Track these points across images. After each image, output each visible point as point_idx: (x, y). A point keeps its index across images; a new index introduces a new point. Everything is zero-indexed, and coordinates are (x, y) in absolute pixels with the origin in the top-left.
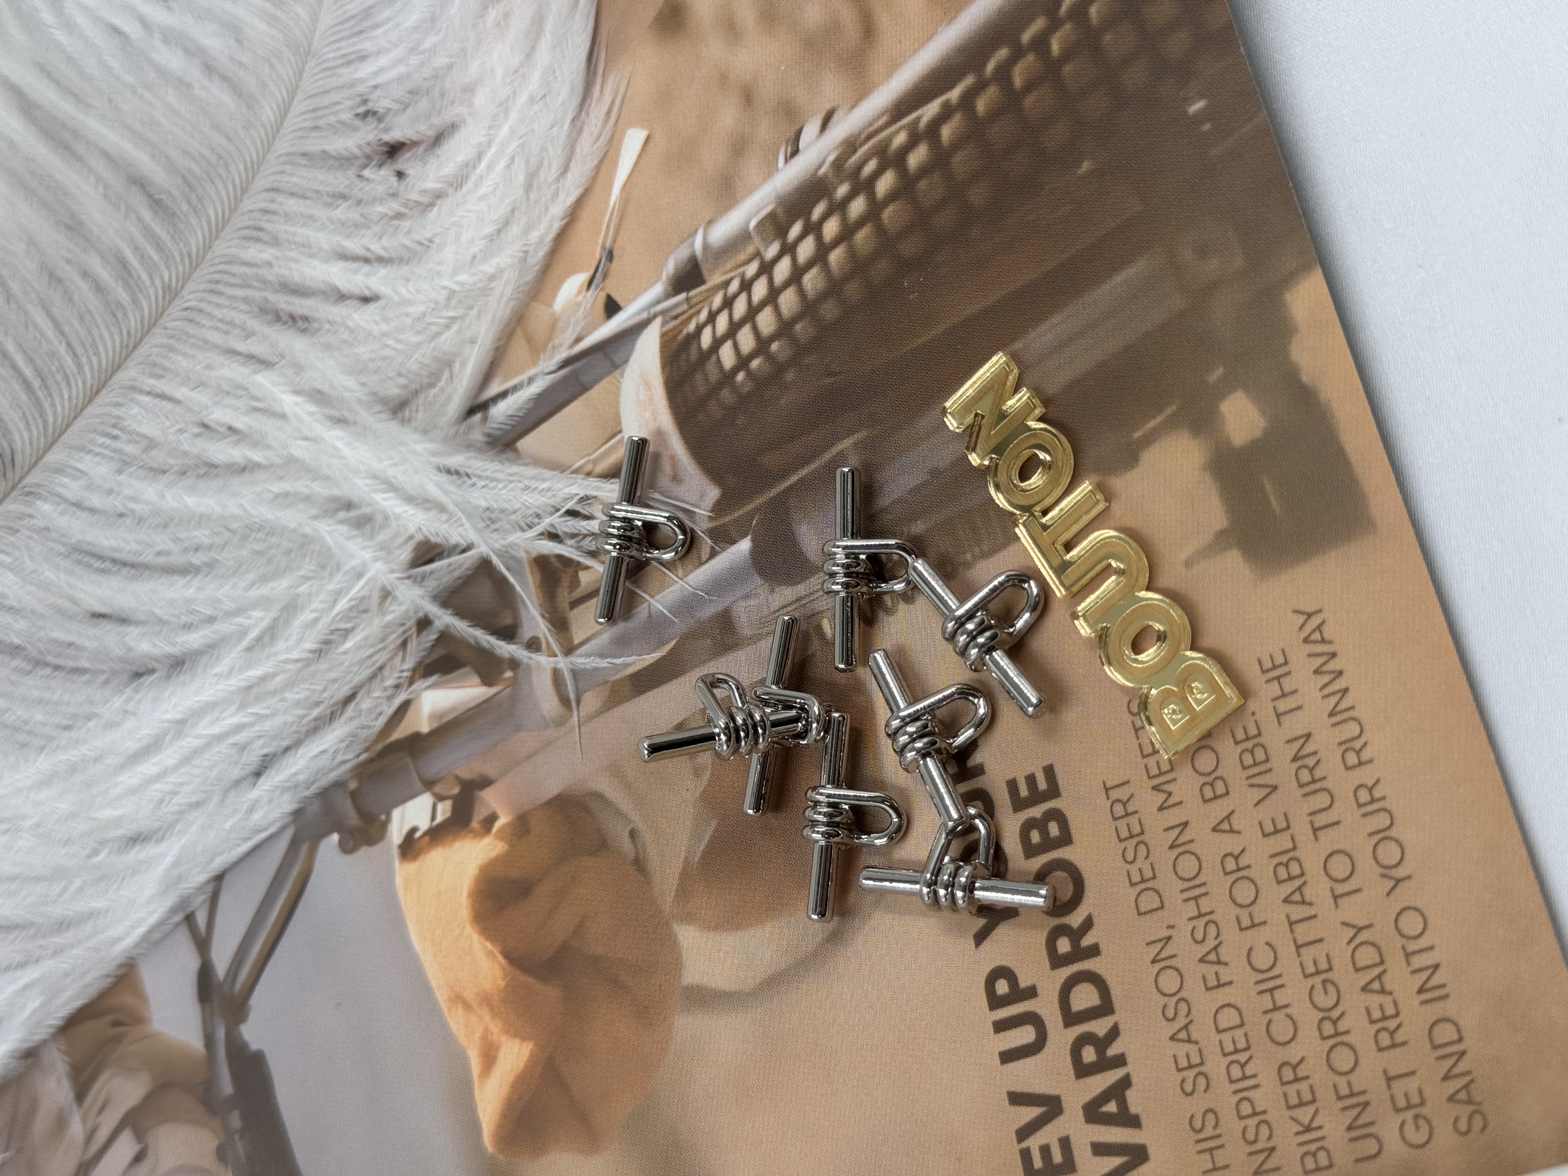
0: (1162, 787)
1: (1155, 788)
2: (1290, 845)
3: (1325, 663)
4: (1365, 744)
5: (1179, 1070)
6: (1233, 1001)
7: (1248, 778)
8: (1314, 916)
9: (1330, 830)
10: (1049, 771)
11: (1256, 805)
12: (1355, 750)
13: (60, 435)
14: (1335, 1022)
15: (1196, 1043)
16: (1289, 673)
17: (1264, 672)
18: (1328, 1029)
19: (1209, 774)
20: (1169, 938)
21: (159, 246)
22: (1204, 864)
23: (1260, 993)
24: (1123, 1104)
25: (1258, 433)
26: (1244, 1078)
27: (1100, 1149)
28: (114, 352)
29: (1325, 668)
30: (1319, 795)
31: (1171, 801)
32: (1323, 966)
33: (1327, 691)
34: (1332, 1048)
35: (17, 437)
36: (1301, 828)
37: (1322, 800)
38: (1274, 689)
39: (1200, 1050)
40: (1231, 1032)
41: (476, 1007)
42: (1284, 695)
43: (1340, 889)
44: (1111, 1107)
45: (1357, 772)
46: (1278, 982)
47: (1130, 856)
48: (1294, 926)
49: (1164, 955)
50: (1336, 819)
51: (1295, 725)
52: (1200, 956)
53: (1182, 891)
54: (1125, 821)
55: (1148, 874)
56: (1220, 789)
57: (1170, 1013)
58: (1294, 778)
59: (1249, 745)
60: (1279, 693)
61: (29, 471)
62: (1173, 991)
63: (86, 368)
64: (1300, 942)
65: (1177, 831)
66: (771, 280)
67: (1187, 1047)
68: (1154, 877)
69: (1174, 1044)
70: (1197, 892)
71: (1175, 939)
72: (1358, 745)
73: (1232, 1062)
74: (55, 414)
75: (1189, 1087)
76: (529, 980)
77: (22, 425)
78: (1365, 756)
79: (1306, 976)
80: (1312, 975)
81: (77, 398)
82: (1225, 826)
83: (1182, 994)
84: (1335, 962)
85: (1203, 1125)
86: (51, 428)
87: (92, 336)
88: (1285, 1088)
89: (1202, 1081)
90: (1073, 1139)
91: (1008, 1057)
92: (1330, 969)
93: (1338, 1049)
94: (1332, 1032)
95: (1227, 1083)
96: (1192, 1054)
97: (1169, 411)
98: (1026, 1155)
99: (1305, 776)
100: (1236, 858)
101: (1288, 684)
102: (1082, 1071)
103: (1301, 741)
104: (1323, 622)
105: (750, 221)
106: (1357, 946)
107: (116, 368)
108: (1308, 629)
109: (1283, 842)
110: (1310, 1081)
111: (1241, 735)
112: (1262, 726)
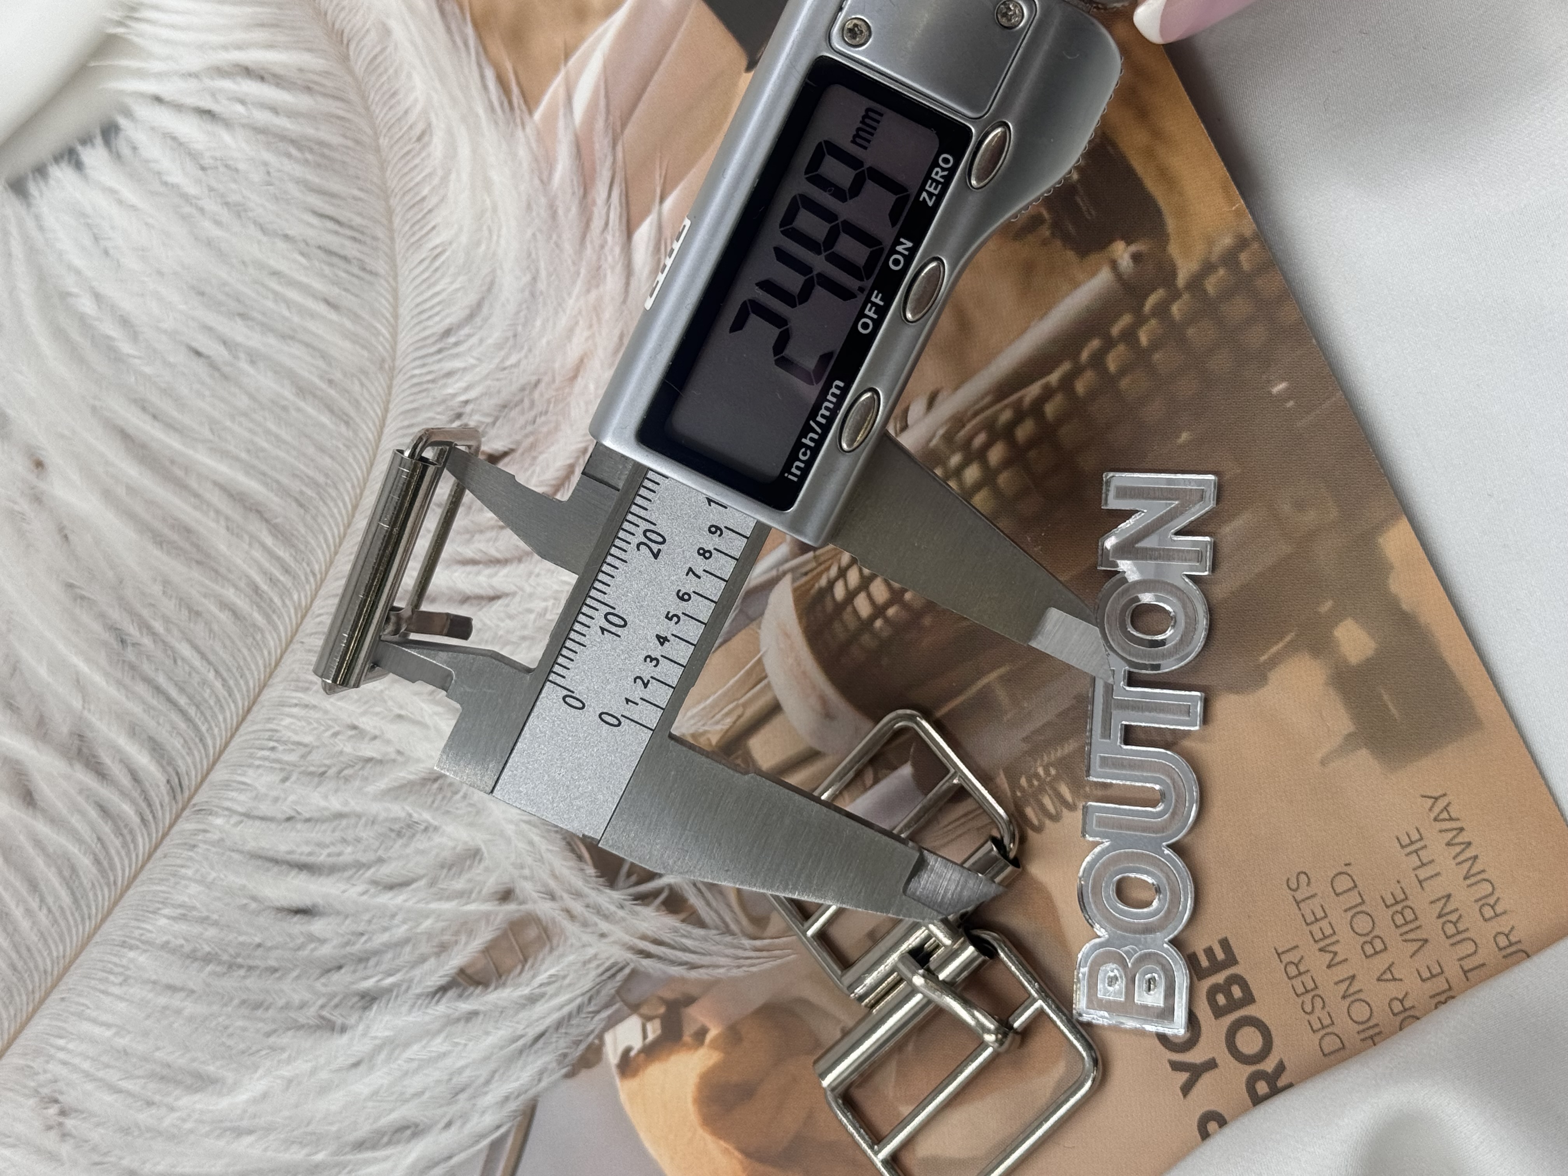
1: (1321, 950)
2: (1446, 986)
4: (1498, 899)
9: (1477, 970)
10: (1225, 944)
13: (221, 754)
19: (1367, 934)
21: (284, 568)
25: (1370, 653)
28: (259, 673)
30: (1465, 944)
31: (1338, 959)
33: (1459, 859)
35: (182, 764)
36: (1453, 972)
37: (1468, 947)
38: (1414, 861)
42: (1422, 865)
45: (1493, 923)
47: (1308, 1008)
50: (1481, 961)
53: (1359, 1031)
54: (1299, 979)
55: (1327, 1022)
56: (1379, 946)
59: (1399, 907)
61: (196, 792)
63: (236, 692)
68: (1333, 1024)
70: (1373, 1030)
72: (1491, 901)
74: (212, 738)
77: (183, 751)
81: (232, 721)
82: (1388, 976)
86: (211, 750)
87: (234, 658)
99: (1450, 929)
100: (1402, 1001)
101: (1425, 855)
104: (1449, 805)
108: (1436, 810)
109: (1440, 984)
111: (1390, 900)
112: (1408, 892)
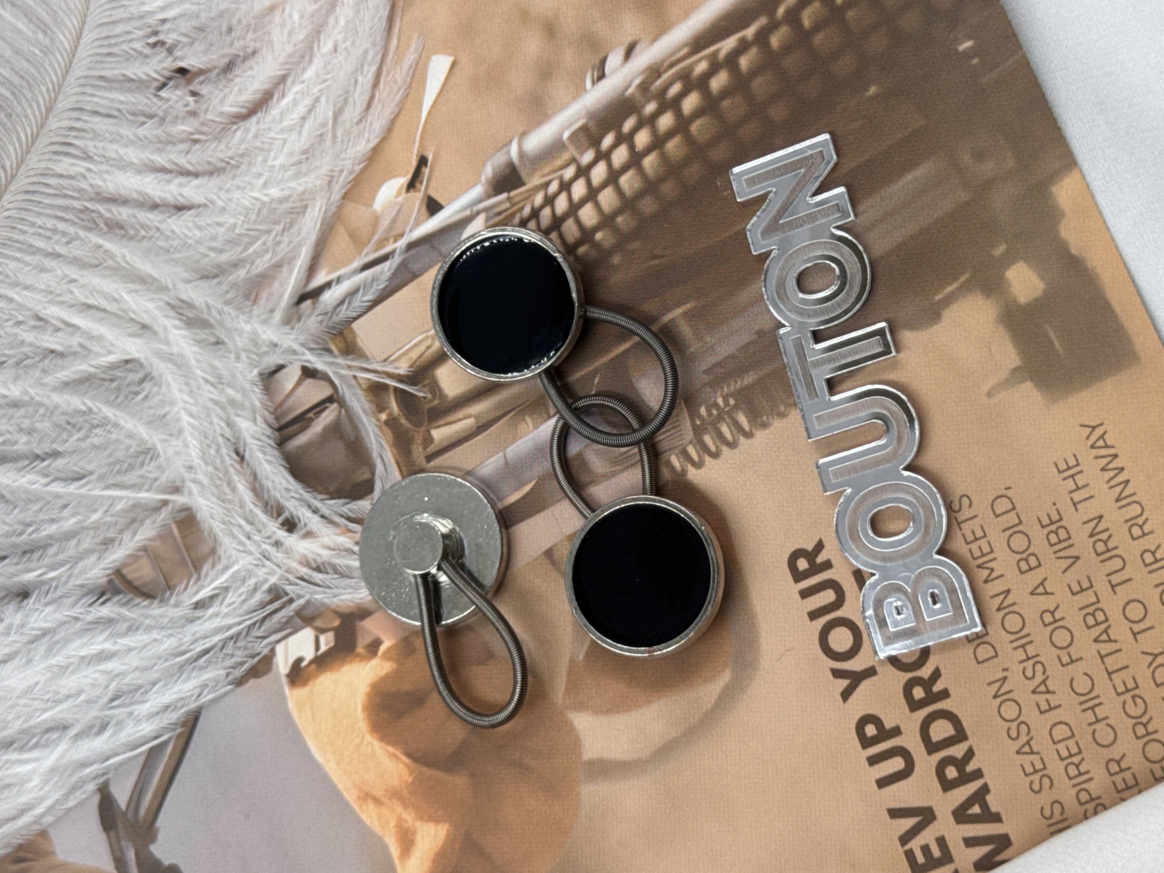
0: (986, 565)
2: (1094, 599)
3: (1109, 463)
4: (1147, 520)
5: (1026, 775)
6: (1063, 720)
7: (1055, 552)
8: (1120, 650)
9: (1124, 585)
11: (1064, 572)
12: (1138, 525)
14: (1145, 725)
15: (1038, 753)
16: (1081, 472)
17: (1060, 472)
18: (1140, 730)
19: (1023, 552)
20: (1005, 678)
22: (1027, 620)
23: (1084, 710)
24: (984, 806)
25: (1039, 293)
26: (1080, 774)
27: (970, 842)
29: (1110, 466)
31: (994, 575)
32: (1131, 685)
33: (1112, 483)
34: (1146, 744)
36: (1102, 587)
37: (1117, 563)
38: (1070, 484)
39: (1042, 759)
40: (1065, 742)
41: (387, 801)
42: (1078, 488)
43: (1137, 628)
44: (976, 809)
46: (1097, 701)
48: (1105, 659)
49: (1002, 691)
50: (1127, 577)
51: (1089, 510)
52: (1032, 689)
53: (1011, 642)
56: (1033, 562)
57: (1014, 734)
58: (1092, 550)
59: (1053, 527)
60: (1074, 487)
62: (1014, 717)
64: (1110, 670)
65: (1002, 597)
66: (589, 182)
67: (1032, 757)
68: (987, 634)
69: (1021, 757)
70: (1023, 641)
71: (1010, 678)
72: (1140, 521)
73: (1069, 764)
75: (1036, 787)
76: (436, 773)
78: (1146, 529)
79: (1119, 694)
80: (1123, 693)
82: (1041, 590)
83: (1022, 719)
84: (1140, 681)
85: (1052, 813)
88: (1114, 778)
89: (1046, 782)
90: (947, 838)
91: (883, 783)
92: (1137, 687)
93: (1150, 745)
94: (1144, 732)
95: (1067, 780)
96: (1035, 762)
97: (963, 279)
98: (910, 855)
99: (1101, 547)
100: (1052, 613)
101: (1081, 480)
102: (947, 785)
103: (1095, 522)
104: (1105, 432)
105: (563, 132)
106: (1156, 668)
108: (1093, 438)
109: (1089, 597)
110: (1132, 771)
111: (1046, 521)
112: (1063, 514)
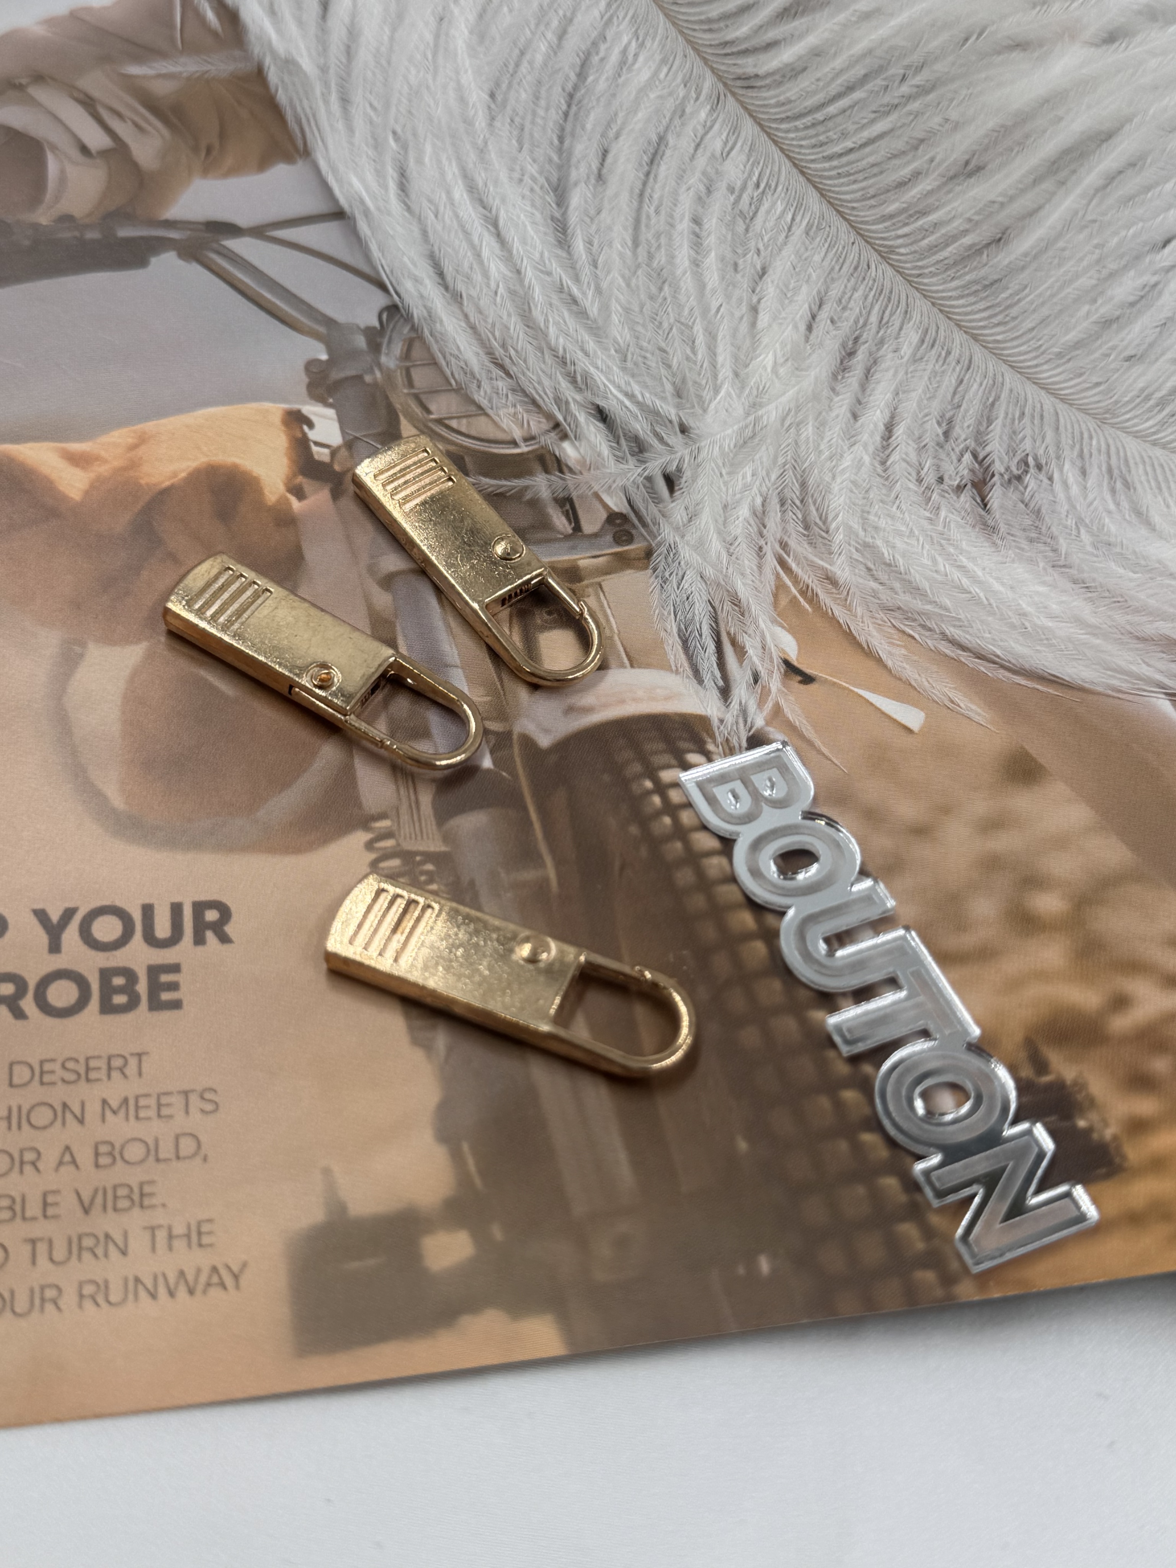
0: (124, 1107)
1: (126, 1101)
2: (29, 1214)
3: (187, 1282)
4: (97, 1304)
7: (104, 1188)
9: (30, 1255)
10: (176, 1005)
11: (76, 1190)
12: (95, 1294)
13: (769, 135)
16: (190, 1246)
17: (200, 1222)
19: (121, 1153)
21: (934, 249)
22: (38, 1132)
25: (428, 1262)
28: (838, 193)
29: (182, 1282)
30: (66, 1252)
31: (108, 1113)
35: (772, 93)
36: (41, 1229)
37: (59, 1253)
38: (179, 1229)
41: (129, 456)
42: (171, 1237)
45: (74, 1291)
47: (70, 1065)
50: (38, 1262)
51: (139, 1242)
53: (20, 1106)
54: (104, 1067)
55: (47, 1078)
56: (104, 1161)
58: (89, 1231)
59: (136, 1197)
60: (174, 1234)
61: (737, 100)
63: (827, 165)
65: (78, 1113)
68: (42, 1083)
70: (14, 1121)
72: (100, 1297)
74: (788, 131)
76: (139, 506)
77: (782, 98)
78: (86, 1302)
81: (799, 153)
82: (67, 1158)
86: (774, 125)
87: (856, 173)
97: (478, 1181)
99: (88, 1242)
100: (33, 1164)
101: (180, 1245)
103: (122, 1245)
104: (225, 1288)
107: (822, 193)
108: (224, 1272)
109: (34, 1209)
111: (147, 1190)
112: (148, 1211)
